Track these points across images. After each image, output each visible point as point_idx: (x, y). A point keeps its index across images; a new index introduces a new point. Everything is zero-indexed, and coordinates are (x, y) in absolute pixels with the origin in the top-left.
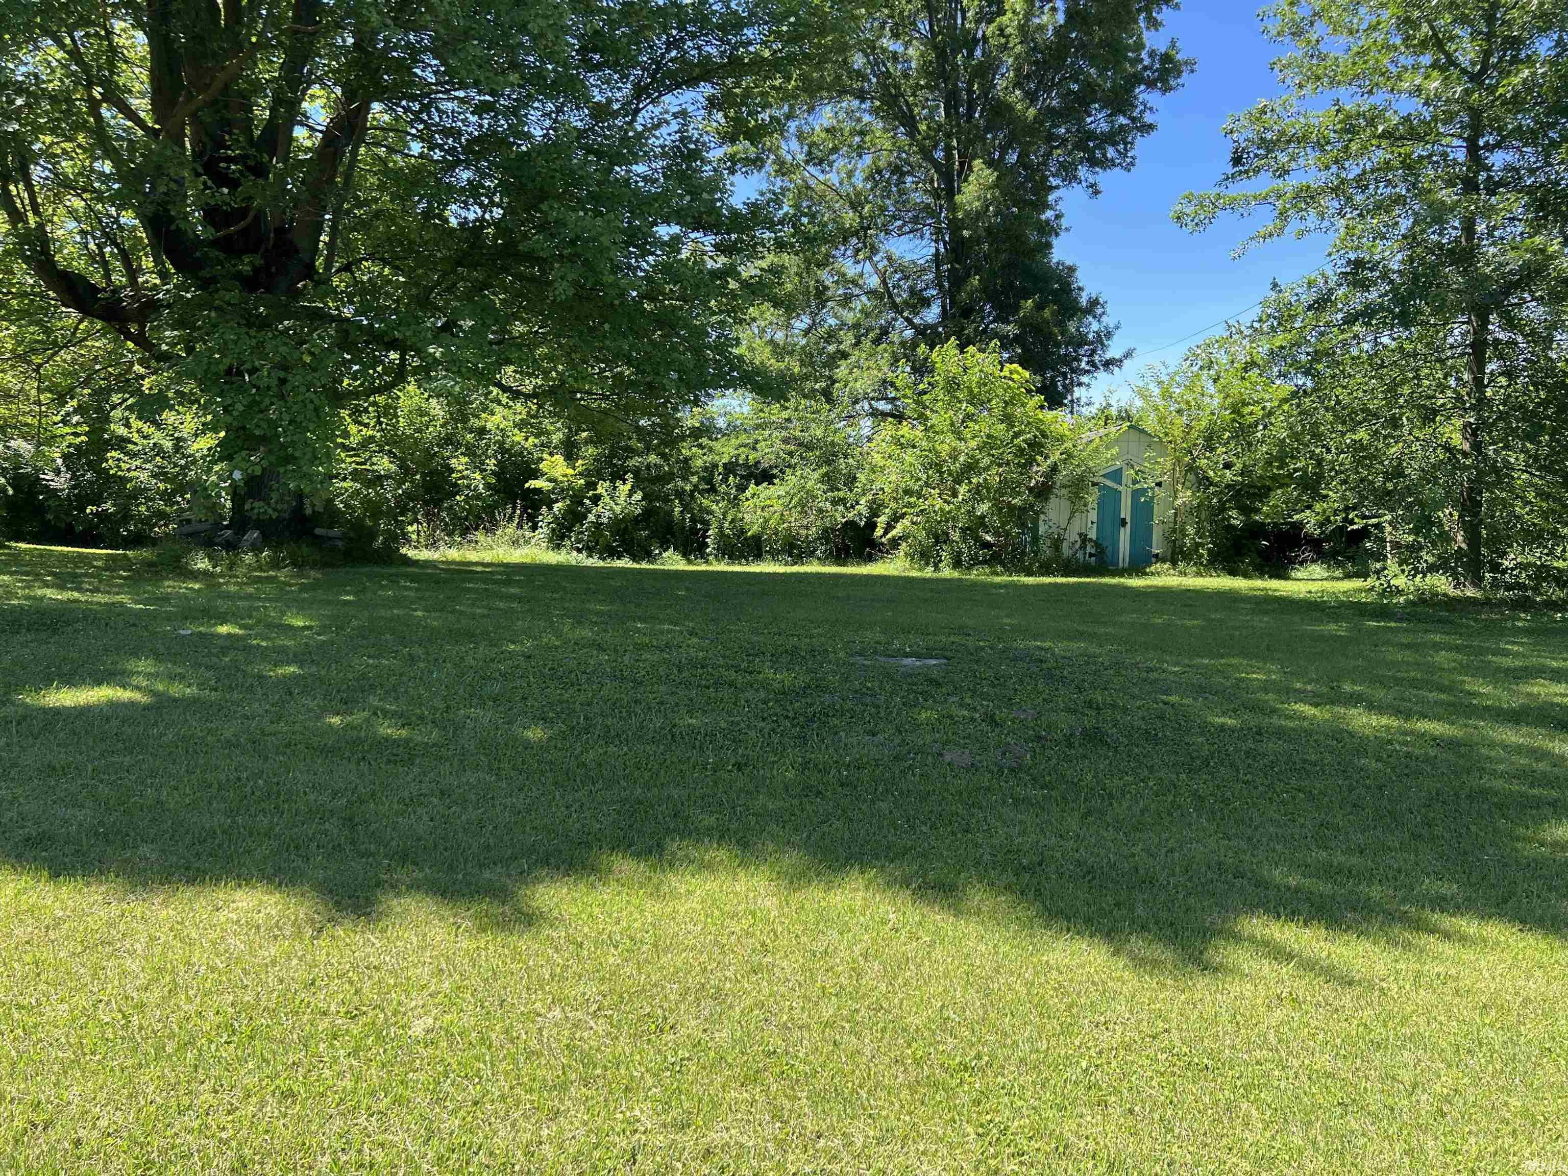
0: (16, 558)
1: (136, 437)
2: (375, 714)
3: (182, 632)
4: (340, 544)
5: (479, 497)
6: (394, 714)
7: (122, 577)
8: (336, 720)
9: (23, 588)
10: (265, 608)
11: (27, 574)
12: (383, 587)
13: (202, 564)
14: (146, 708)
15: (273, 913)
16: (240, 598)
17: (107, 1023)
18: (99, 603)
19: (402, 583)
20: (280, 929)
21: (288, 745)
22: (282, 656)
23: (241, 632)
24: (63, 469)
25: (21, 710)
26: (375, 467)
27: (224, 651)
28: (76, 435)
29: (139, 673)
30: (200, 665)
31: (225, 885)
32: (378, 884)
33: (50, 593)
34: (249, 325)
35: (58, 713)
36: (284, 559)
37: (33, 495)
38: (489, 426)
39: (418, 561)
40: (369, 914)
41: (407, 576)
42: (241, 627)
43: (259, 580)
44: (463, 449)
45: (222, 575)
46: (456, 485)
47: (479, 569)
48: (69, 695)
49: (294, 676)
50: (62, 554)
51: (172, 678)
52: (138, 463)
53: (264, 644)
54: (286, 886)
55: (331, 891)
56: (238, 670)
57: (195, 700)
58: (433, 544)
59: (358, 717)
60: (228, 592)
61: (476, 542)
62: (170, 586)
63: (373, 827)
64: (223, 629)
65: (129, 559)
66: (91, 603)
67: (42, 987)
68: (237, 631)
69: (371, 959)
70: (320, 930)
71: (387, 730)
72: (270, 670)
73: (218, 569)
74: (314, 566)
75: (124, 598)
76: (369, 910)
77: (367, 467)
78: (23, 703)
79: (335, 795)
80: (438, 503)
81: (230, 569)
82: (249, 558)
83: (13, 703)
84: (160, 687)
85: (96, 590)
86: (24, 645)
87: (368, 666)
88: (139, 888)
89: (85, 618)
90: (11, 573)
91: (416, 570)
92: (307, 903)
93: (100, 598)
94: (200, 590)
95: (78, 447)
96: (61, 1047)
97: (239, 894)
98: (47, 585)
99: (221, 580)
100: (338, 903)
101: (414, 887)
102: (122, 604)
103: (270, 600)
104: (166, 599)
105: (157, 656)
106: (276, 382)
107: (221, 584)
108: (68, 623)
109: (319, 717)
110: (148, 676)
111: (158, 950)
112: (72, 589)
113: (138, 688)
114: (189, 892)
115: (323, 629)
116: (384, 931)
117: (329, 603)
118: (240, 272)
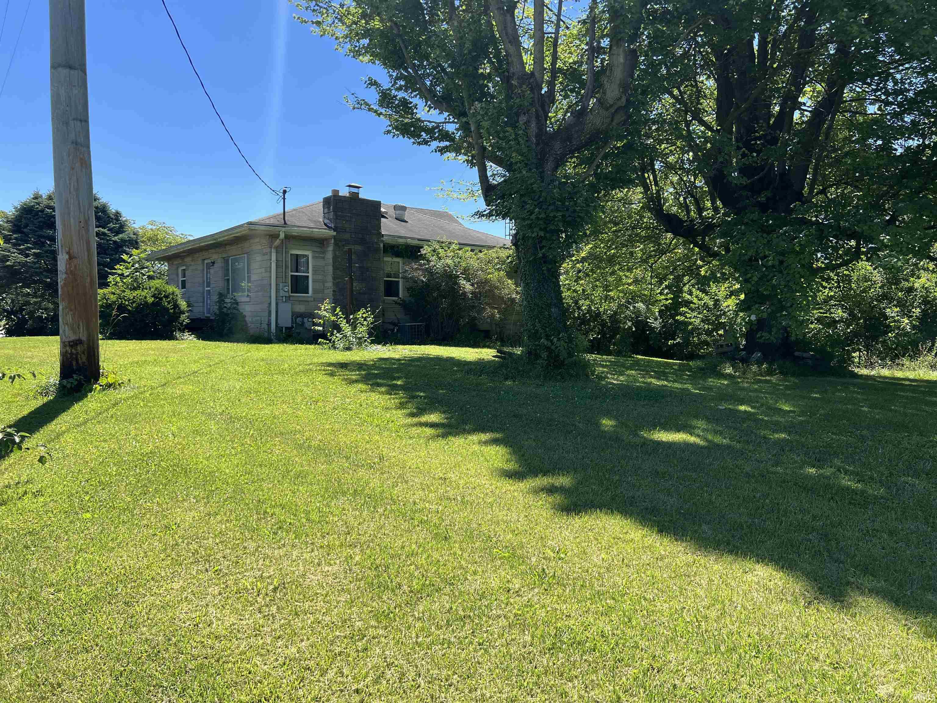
0: (637, 363)
1: (695, 300)
2: (839, 470)
3: (720, 407)
4: (810, 362)
5: (906, 334)
6: (852, 473)
7: (687, 375)
8: (812, 471)
9: (641, 378)
10: (766, 397)
11: (643, 371)
12: (839, 391)
13: (729, 370)
14: (702, 447)
15: (779, 583)
16: (751, 391)
17: (688, 622)
18: (677, 388)
19: (852, 388)
20: (784, 595)
21: (784, 482)
22: (777, 427)
23: (753, 411)
24: (659, 318)
25: (642, 440)
26: (833, 315)
27: (744, 420)
28: (667, 299)
29: (699, 428)
30: (731, 427)
31: (750, 559)
32: (848, 583)
33: (654, 381)
34: (763, 231)
35: (660, 443)
36: (775, 370)
37: (644, 331)
38: (916, 285)
39: (862, 375)
40: (842, 601)
41: (854, 385)
42: (752, 407)
43: (760, 381)
44: (895, 302)
45: (739, 377)
46: (889, 326)
47: (907, 383)
48: (665, 435)
49: (784, 440)
50: (657, 361)
51: (716, 432)
52: (695, 314)
53: (766, 418)
54: (787, 569)
55: (815, 580)
56: (752, 432)
57: (729, 447)
58: (871, 365)
59: (828, 471)
60: (744, 387)
61: (903, 365)
62: (712, 381)
63: (842, 544)
64: (742, 408)
65: (690, 366)
66: (673, 388)
67: (656, 591)
68: (749, 409)
69: (845, 633)
70: (810, 603)
71: (846, 482)
72: (770, 435)
73: (737, 374)
74: (793, 375)
75: (689, 386)
76: (842, 599)
77: (828, 315)
78: (643, 437)
79: (814, 517)
80: (875, 338)
81: (744, 374)
82: (754, 368)
83: (638, 436)
84: (710, 437)
85: (675, 381)
86: (643, 406)
87: (832, 439)
88: (703, 549)
89: (671, 395)
90: (636, 370)
91: (862, 381)
92: (800, 584)
93: (677, 385)
94: (727, 385)
95: (666, 306)
96: (665, 628)
97: (758, 567)
98: (651, 377)
99: (739, 380)
100: (820, 589)
101: (874, 592)
102: (688, 390)
103: (768, 393)
104: (710, 389)
105: (708, 420)
106: (777, 263)
107: (739, 383)
108: (663, 397)
109: (801, 468)
110: (704, 430)
111: (714, 587)
112: (663, 380)
113: (699, 436)
114: (730, 558)
115: (802, 414)
116: (854, 616)
117: (804, 398)
118: (758, 202)
